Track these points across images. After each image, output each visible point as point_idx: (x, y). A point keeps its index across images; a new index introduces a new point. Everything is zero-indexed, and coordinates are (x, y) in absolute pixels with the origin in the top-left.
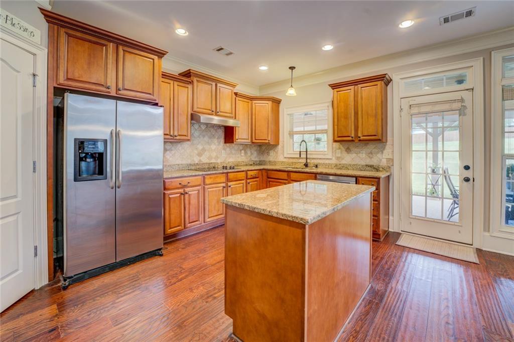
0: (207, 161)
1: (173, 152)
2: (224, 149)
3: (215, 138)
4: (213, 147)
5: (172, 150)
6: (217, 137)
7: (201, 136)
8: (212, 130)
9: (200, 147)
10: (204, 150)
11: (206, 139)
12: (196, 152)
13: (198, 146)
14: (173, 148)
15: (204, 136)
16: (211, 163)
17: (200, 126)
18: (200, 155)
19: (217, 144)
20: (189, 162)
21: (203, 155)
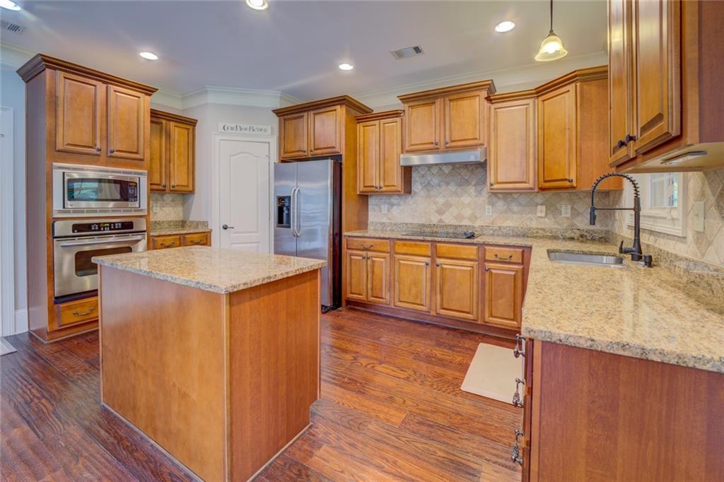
0: (455, 222)
1: (402, 207)
2: (492, 204)
3: (470, 184)
4: (466, 199)
5: (400, 205)
6: (473, 183)
7: (442, 183)
8: (464, 172)
9: (441, 200)
10: (448, 205)
11: (452, 187)
12: (434, 207)
13: (437, 199)
14: (401, 203)
15: (448, 184)
16: (460, 226)
17: (441, 169)
18: (440, 212)
19: (474, 194)
20: (422, 221)
21: (447, 213)
